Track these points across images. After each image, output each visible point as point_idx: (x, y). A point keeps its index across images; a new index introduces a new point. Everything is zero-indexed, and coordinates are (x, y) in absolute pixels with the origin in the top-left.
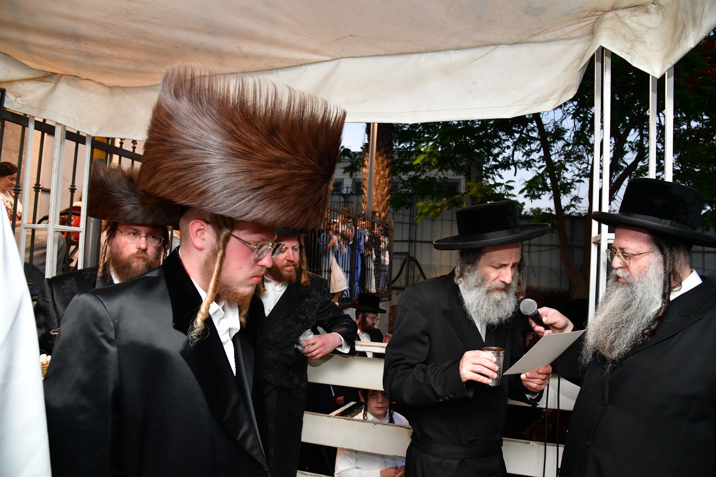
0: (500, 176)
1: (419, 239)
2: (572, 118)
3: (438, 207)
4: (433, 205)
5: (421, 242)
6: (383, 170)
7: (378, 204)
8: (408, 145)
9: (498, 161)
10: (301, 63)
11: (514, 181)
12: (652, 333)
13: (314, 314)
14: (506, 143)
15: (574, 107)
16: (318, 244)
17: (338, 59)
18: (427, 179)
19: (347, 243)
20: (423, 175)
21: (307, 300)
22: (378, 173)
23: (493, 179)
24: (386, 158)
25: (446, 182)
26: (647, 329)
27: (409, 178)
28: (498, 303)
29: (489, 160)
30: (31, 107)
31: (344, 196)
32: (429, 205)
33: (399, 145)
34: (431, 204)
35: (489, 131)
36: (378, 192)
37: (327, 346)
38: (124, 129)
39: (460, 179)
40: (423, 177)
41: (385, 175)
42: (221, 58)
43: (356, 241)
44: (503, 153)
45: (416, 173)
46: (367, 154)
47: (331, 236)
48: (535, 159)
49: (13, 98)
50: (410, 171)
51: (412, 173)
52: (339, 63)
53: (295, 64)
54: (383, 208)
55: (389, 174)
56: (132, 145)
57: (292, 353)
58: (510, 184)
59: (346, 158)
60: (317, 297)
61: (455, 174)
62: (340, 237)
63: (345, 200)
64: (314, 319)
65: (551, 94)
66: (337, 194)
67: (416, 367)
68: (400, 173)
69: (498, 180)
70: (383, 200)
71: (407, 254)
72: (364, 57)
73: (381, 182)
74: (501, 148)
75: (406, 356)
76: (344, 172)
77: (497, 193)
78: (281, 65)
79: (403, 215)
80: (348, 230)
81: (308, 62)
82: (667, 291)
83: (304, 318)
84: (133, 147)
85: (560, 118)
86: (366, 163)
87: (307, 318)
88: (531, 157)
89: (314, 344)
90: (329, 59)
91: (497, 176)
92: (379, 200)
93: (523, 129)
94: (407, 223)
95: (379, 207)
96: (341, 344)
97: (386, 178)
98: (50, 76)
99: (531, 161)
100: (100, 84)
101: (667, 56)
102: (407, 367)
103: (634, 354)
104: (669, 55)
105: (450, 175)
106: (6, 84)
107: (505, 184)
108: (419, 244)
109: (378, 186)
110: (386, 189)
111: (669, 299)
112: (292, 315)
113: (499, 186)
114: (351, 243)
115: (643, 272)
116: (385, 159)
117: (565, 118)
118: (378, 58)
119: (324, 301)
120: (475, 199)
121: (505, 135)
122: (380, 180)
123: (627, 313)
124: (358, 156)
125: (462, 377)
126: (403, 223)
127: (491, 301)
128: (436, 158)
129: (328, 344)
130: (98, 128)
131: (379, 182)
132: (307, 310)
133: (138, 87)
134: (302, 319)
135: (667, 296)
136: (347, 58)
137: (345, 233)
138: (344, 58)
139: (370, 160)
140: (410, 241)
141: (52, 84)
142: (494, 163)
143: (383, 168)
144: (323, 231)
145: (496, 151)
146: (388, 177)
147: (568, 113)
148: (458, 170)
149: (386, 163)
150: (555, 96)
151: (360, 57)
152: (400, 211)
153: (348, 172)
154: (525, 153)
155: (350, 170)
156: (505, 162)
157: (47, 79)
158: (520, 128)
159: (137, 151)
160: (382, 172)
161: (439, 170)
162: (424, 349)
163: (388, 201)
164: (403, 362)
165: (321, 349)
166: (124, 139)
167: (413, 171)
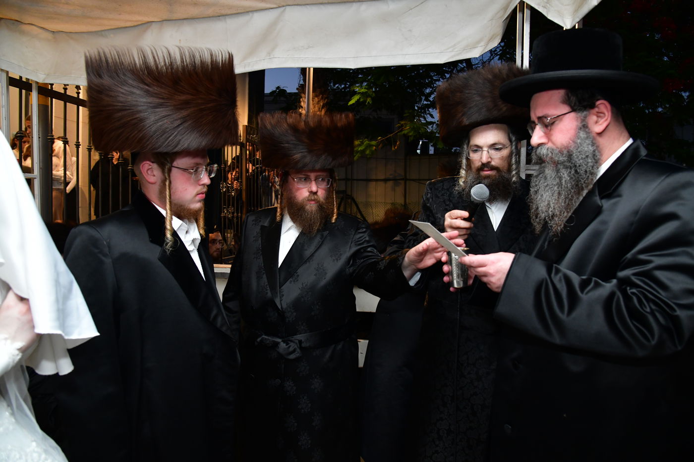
0: (432, 116)
1: (355, 178)
2: (499, 60)
3: (373, 146)
4: (368, 144)
5: (357, 180)
8: (343, 86)
9: (430, 101)
10: (248, 10)
14: (437, 83)
15: (501, 48)
17: (283, 6)
23: (425, 119)
24: (322, 98)
25: (380, 121)
29: (421, 100)
32: (365, 143)
33: (334, 85)
35: (421, 71)
38: (73, 76)
39: (394, 119)
42: (171, 5)
46: (303, 95)
52: (285, 10)
53: (243, 11)
56: (76, 90)
59: (282, 99)
61: (389, 114)
65: (478, 42)
69: (429, 119)
71: (344, 192)
72: (308, 4)
74: (432, 88)
77: (429, 131)
78: (229, 12)
81: (255, 9)
84: (77, 93)
85: (488, 58)
86: (302, 104)
90: (275, 6)
91: (428, 116)
93: (453, 69)
100: (43, 28)
101: (576, 11)
104: (578, 9)
105: (384, 114)
108: (355, 181)
113: (430, 125)
116: (321, 100)
117: (493, 58)
118: (322, 6)
120: (409, 136)
121: (436, 75)
124: (293, 97)
128: (370, 98)
130: (45, 74)
136: (292, 5)
138: (289, 5)
139: (306, 100)
140: (346, 180)
142: (425, 102)
143: (319, 108)
145: (428, 91)
147: (495, 54)
148: (392, 110)
149: (322, 104)
150: (482, 44)
151: (304, 5)
158: (451, 68)
159: (81, 97)
166: (68, 85)
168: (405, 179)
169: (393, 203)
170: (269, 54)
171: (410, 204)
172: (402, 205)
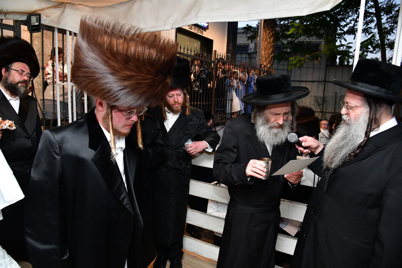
0: (345, 40)
3: (302, 60)
4: (300, 59)
5: (294, 81)
6: (269, 39)
7: (266, 59)
11: (352, 43)
12: (356, 155)
13: (194, 130)
16: (224, 84)
18: (299, 43)
19: (243, 83)
20: (296, 40)
21: (190, 123)
22: (266, 40)
23: (341, 42)
24: (272, 31)
25: (310, 44)
26: (353, 153)
27: (288, 42)
28: (276, 135)
30: (54, 22)
31: (249, 54)
32: (297, 59)
33: (281, 22)
34: (298, 58)
36: (266, 52)
37: (198, 148)
39: (321, 42)
40: (296, 41)
41: (270, 42)
43: (249, 82)
44: (350, 24)
45: (292, 39)
47: (233, 80)
48: (371, 27)
49: (45, 18)
50: (288, 38)
51: (290, 39)
54: (269, 62)
55: (273, 40)
57: (182, 151)
58: (349, 45)
60: (196, 121)
61: (317, 39)
62: (238, 81)
63: (249, 56)
64: (195, 133)
66: (244, 53)
67: (228, 164)
68: (282, 39)
69: (344, 42)
70: (269, 57)
73: (268, 46)
75: (224, 158)
76: (248, 40)
77: (340, 50)
79: (283, 65)
80: (243, 76)
82: (368, 130)
83: (189, 132)
86: (259, 34)
87: (190, 133)
88: (369, 26)
89: (192, 147)
91: (343, 40)
92: (267, 57)
94: (286, 70)
95: (266, 61)
96: (207, 147)
97: (271, 43)
98: (61, 4)
99: (369, 29)
102: (224, 164)
103: (343, 167)
105: (313, 39)
106: (40, 11)
107: (346, 45)
109: (266, 48)
110: (271, 50)
111: (369, 135)
112: (182, 131)
113: (342, 46)
114: (245, 83)
115: (357, 118)
119: (201, 123)
122: (267, 44)
123: (344, 142)
125: (246, 173)
126: (283, 70)
127: (272, 133)
128: (302, 30)
129: (199, 147)
131: (267, 46)
132: (190, 128)
133: (105, 6)
134: (188, 133)
135: (368, 133)
137: (241, 78)
141: (63, 8)
142: (340, 32)
143: (269, 37)
144: (227, 77)
145: (343, 24)
146: (272, 42)
148: (319, 36)
149: (271, 34)
152: (282, 63)
153: (250, 39)
154: (365, 23)
155: (251, 39)
156: (350, 30)
157: (60, 6)
160: (269, 40)
161: (307, 37)
162: (234, 156)
163: (272, 58)
164: (222, 161)
165: (195, 150)
167: (291, 38)
168: (325, 81)
169: (316, 96)
170: (196, 14)
171: (327, 97)
172: (322, 97)
